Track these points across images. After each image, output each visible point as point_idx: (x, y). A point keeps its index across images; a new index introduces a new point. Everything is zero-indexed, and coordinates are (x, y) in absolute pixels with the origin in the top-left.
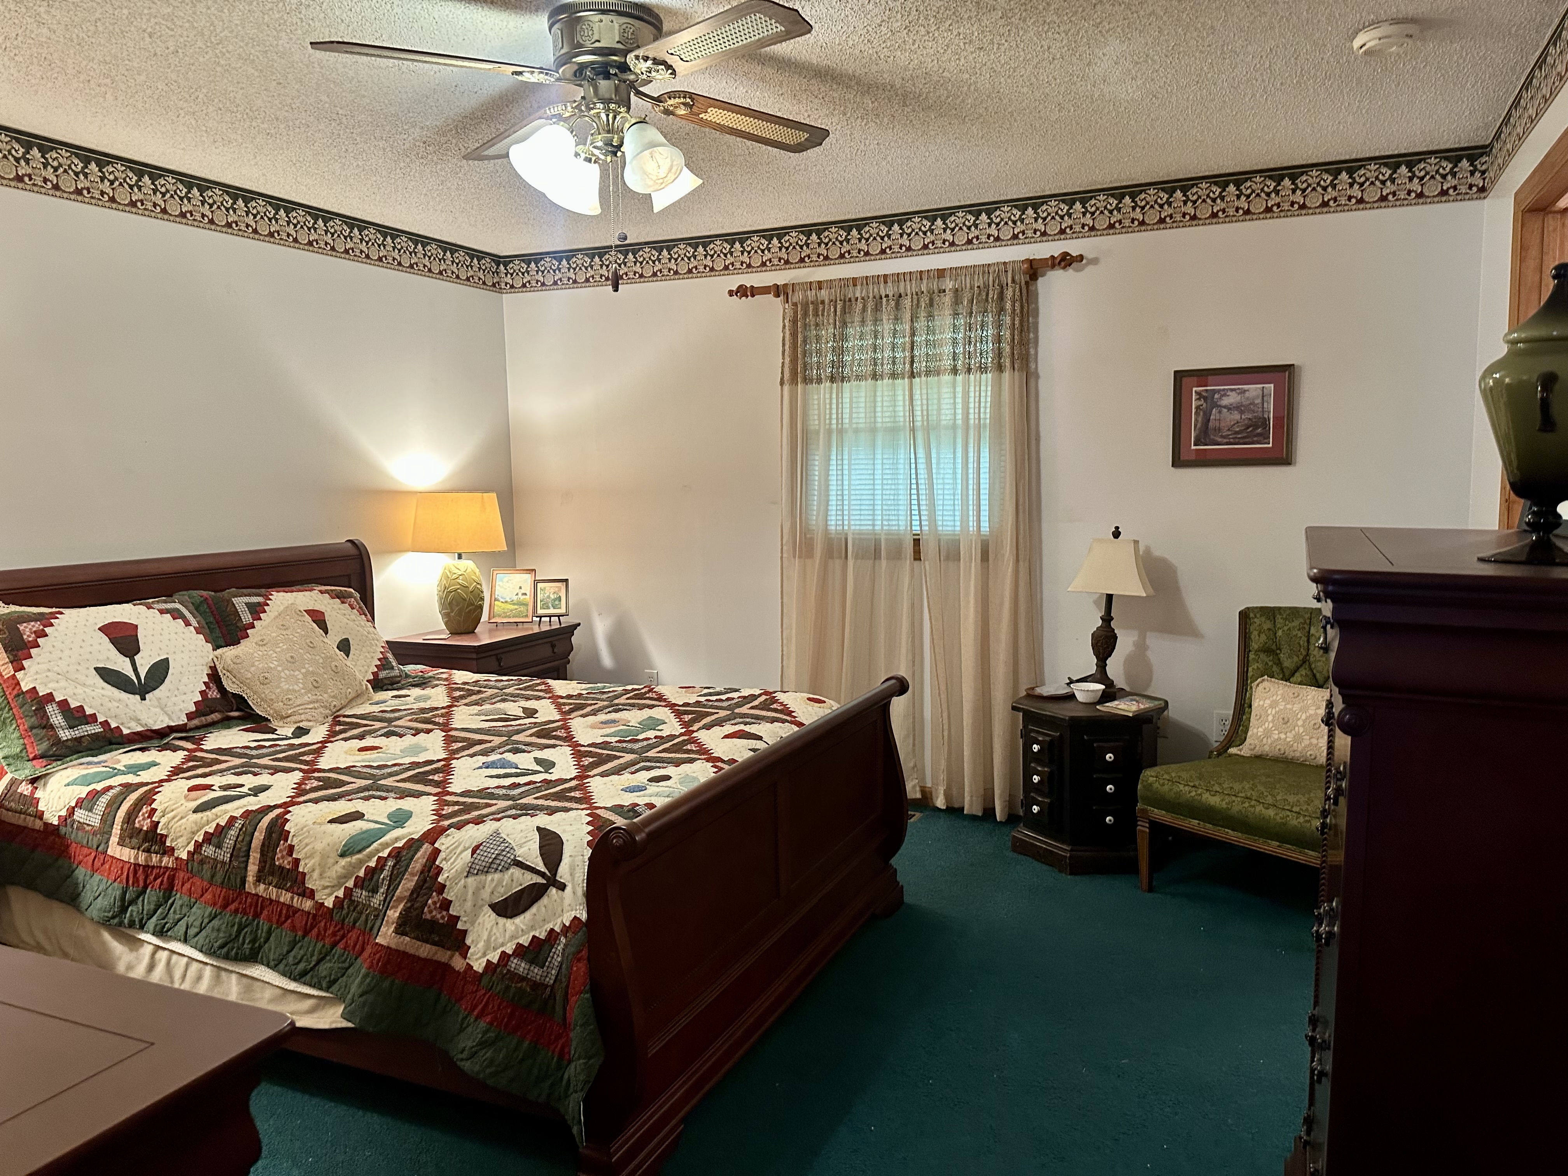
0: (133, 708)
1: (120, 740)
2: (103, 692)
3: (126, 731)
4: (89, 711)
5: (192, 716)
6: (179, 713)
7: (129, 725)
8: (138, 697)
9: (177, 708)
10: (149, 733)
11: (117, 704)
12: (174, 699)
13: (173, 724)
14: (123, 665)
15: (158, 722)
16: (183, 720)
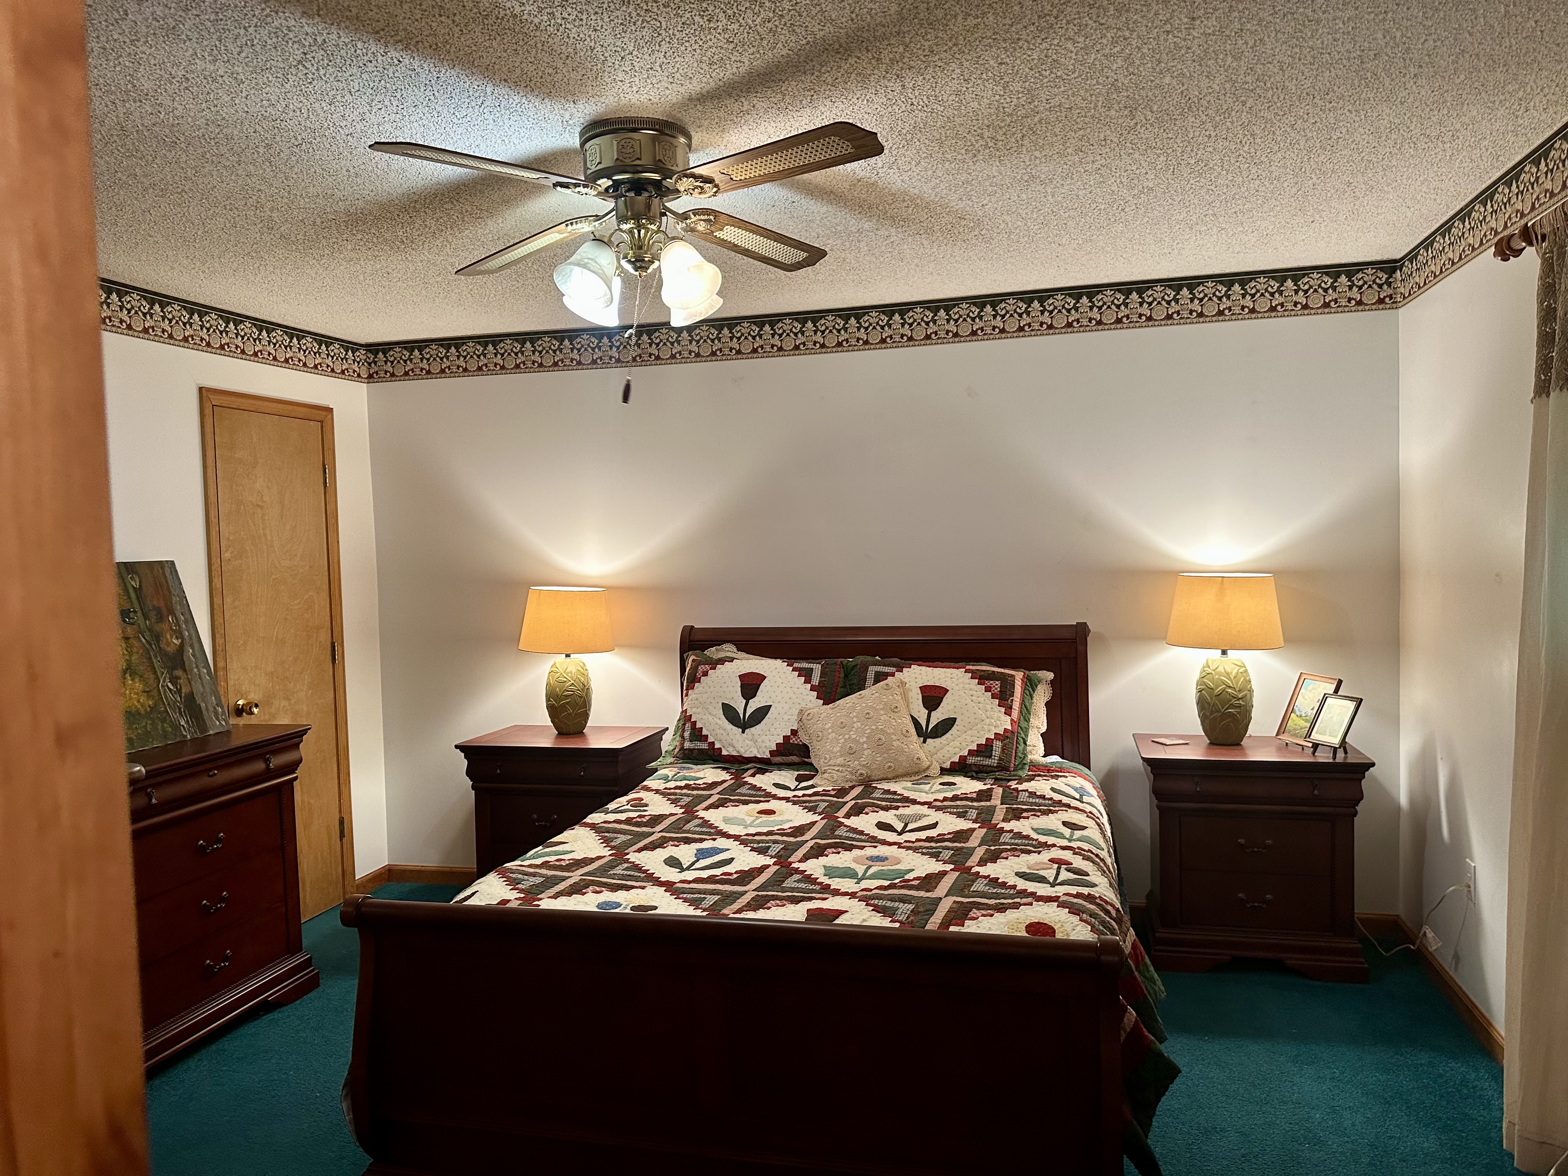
0: (731, 737)
1: (718, 758)
2: (718, 721)
3: (724, 753)
4: (704, 732)
5: (775, 753)
6: (764, 749)
7: (728, 749)
8: (740, 730)
9: (764, 745)
10: (740, 759)
11: (723, 732)
12: (764, 737)
13: (759, 756)
14: (739, 704)
15: (748, 752)
16: (767, 755)
